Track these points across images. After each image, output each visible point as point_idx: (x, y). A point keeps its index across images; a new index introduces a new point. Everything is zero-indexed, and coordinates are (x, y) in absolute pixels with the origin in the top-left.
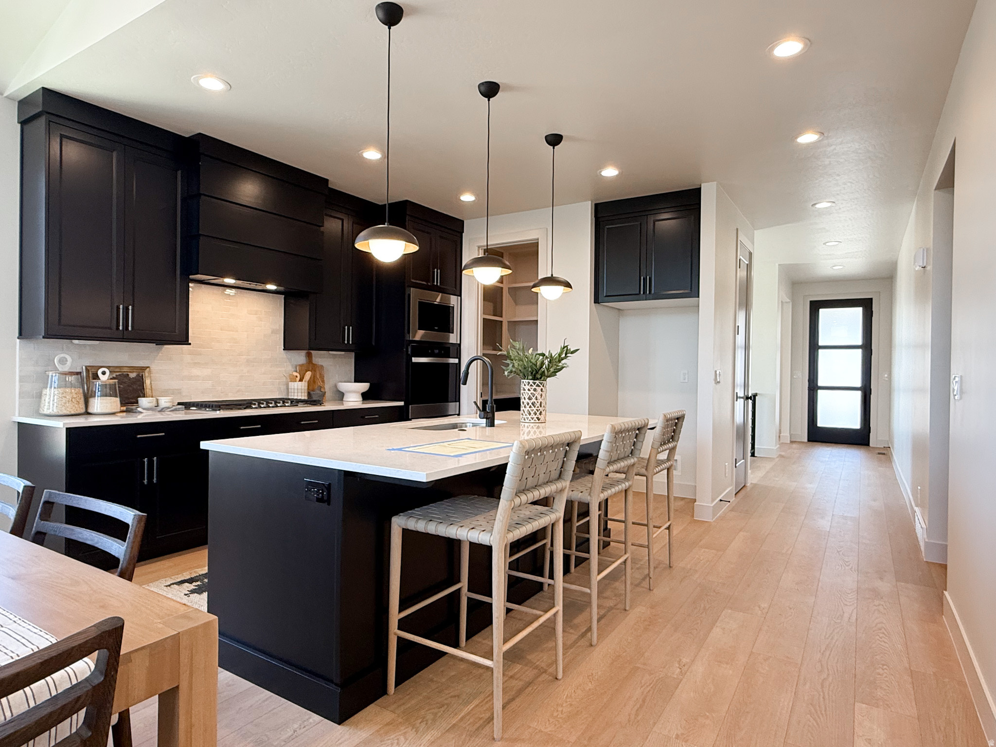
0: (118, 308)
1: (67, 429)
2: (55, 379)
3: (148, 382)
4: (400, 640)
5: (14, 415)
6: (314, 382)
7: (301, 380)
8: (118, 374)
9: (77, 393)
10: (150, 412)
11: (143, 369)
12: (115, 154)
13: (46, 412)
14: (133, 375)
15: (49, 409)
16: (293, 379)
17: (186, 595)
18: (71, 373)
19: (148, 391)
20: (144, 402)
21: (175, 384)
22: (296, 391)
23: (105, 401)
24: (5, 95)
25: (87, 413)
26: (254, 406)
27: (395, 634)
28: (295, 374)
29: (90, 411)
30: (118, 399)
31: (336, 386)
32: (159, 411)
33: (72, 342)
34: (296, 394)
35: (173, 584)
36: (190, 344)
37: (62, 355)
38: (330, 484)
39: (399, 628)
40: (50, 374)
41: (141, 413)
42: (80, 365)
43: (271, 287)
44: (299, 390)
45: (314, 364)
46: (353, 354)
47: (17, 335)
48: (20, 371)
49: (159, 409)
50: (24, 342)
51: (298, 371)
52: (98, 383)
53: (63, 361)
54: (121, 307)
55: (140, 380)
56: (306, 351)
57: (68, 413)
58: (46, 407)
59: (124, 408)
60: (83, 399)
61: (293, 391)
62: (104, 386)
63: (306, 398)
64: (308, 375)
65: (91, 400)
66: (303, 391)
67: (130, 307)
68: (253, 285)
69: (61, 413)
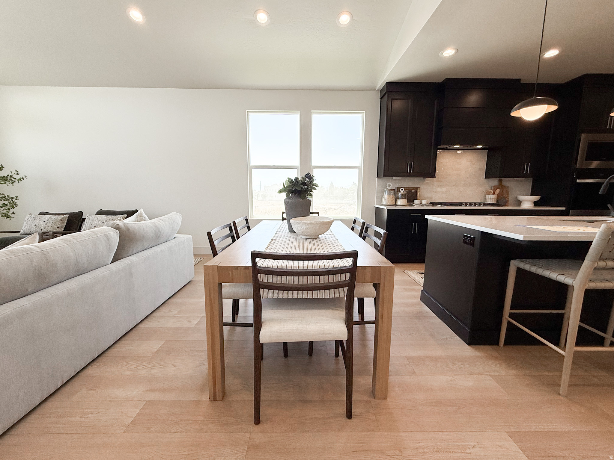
0: (408, 164)
1: (387, 209)
2: (387, 192)
3: (418, 193)
4: (509, 323)
5: (375, 204)
6: (502, 195)
7: (494, 194)
8: (408, 190)
9: (392, 197)
10: (417, 206)
11: (418, 188)
12: (410, 101)
13: (383, 203)
14: (413, 191)
15: (384, 203)
16: (489, 193)
17: (422, 278)
18: (391, 190)
19: (418, 197)
20: (416, 201)
21: (429, 195)
22: (489, 199)
23: (402, 201)
24: (376, 90)
25: (396, 205)
26: (463, 205)
27: (506, 319)
28: (490, 191)
29: (397, 204)
30: (406, 200)
31: (516, 198)
32: (421, 206)
33: (393, 178)
34: (489, 201)
35: (419, 273)
36: (436, 177)
37: (389, 183)
38: (474, 237)
39: (509, 317)
40: (385, 190)
41: (415, 206)
42: (395, 187)
43: (480, 147)
44: (491, 198)
45: (502, 185)
46: (532, 179)
47: (377, 177)
48: (377, 189)
49: (421, 204)
50: (379, 179)
51: (492, 189)
52: (400, 193)
53: (389, 185)
54: (409, 163)
55: (416, 193)
56: (499, 179)
57: (390, 204)
58: (383, 202)
59: (409, 204)
60: (394, 199)
61: (487, 199)
62: (402, 195)
63: (495, 203)
64: (498, 191)
65: (397, 200)
66: (494, 199)
67: (412, 163)
68: (469, 147)
69: (387, 204)
